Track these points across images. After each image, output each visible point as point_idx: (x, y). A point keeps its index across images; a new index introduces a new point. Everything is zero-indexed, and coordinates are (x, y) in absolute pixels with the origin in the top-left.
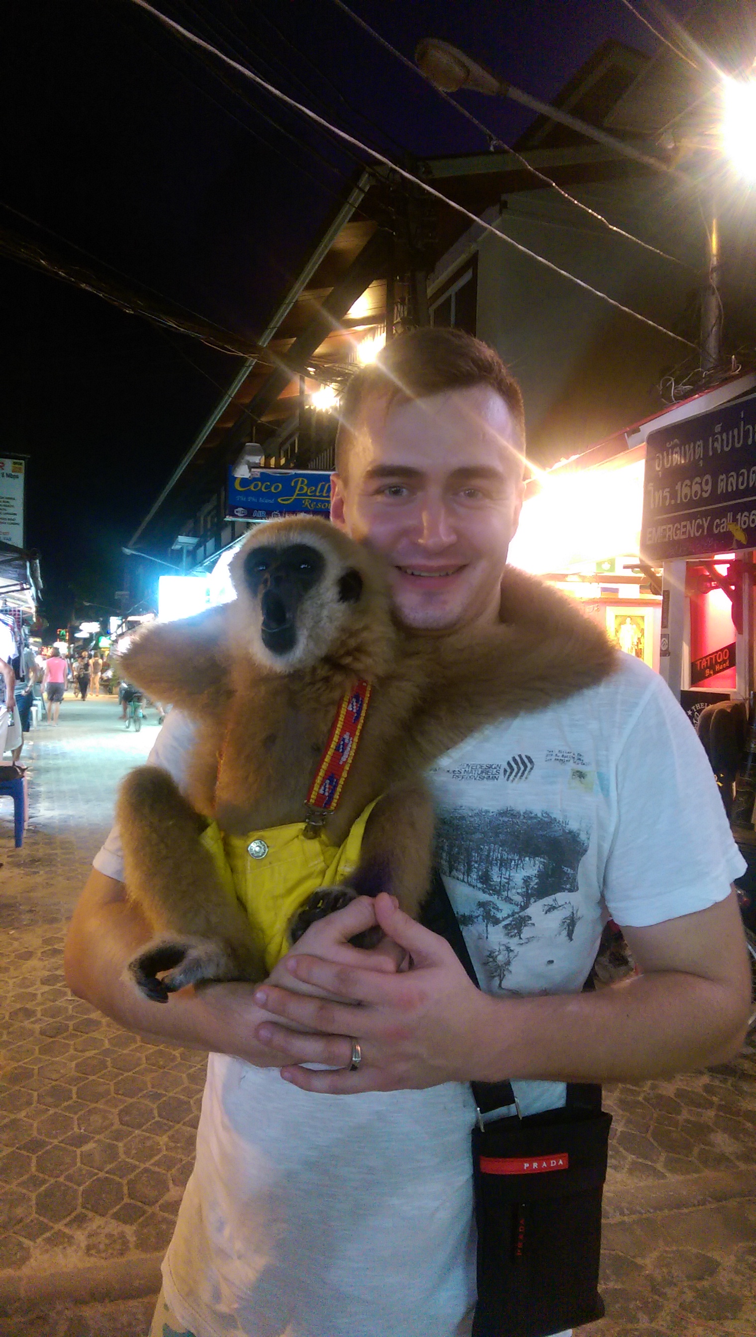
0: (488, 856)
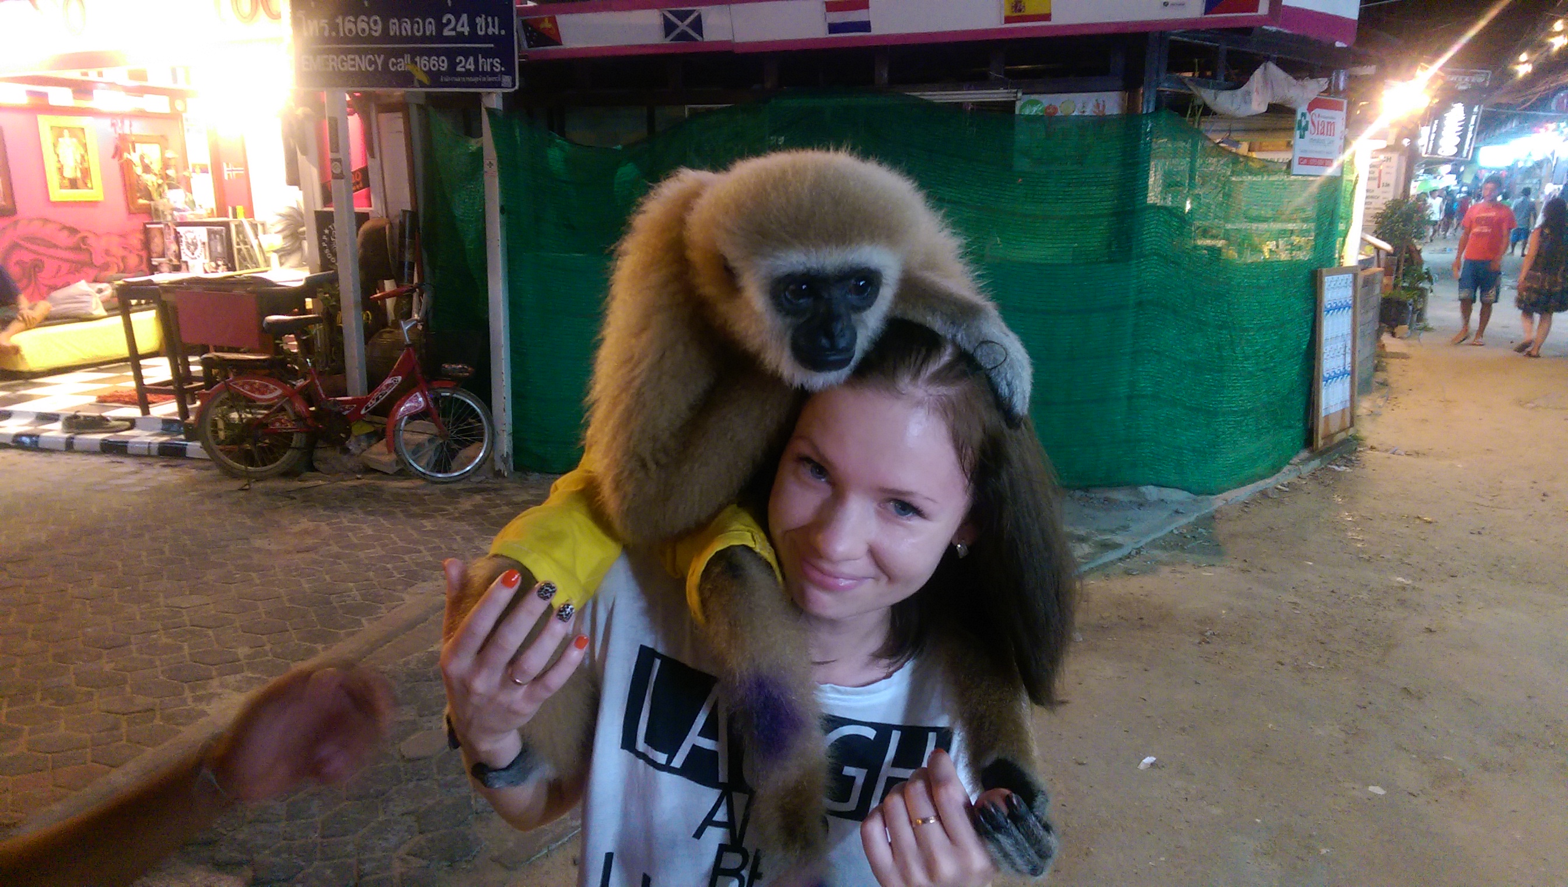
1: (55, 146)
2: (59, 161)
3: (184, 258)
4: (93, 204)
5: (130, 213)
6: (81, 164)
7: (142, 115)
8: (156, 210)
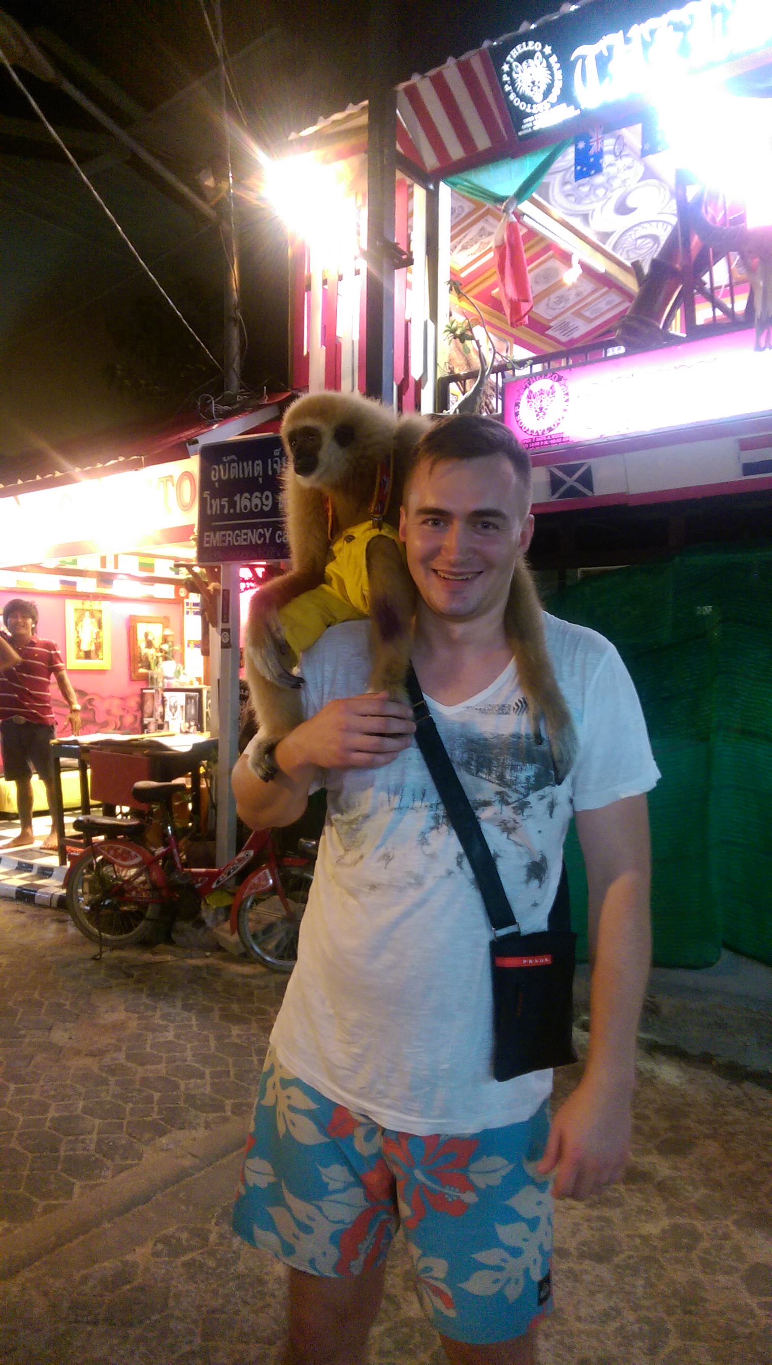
0: (504, 762)
1: (77, 624)
2: (78, 637)
3: (166, 719)
4: (102, 672)
5: (131, 680)
6: (96, 639)
7: (151, 600)
8: (152, 678)
